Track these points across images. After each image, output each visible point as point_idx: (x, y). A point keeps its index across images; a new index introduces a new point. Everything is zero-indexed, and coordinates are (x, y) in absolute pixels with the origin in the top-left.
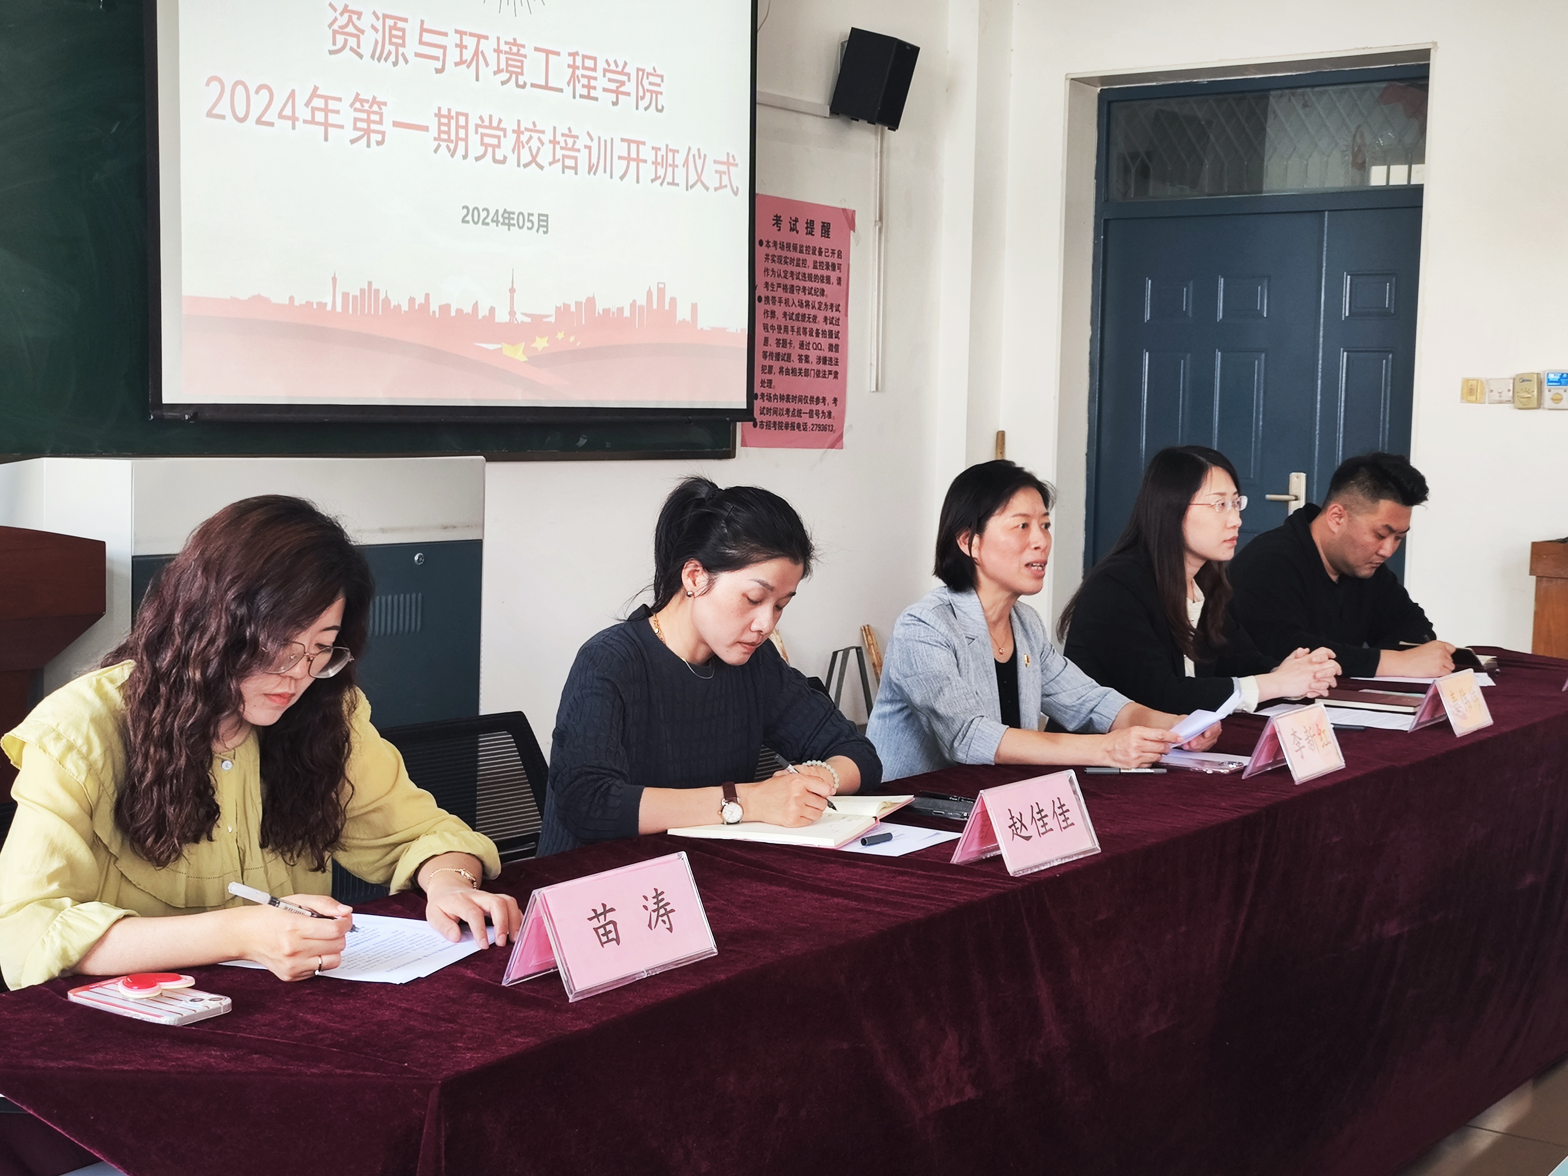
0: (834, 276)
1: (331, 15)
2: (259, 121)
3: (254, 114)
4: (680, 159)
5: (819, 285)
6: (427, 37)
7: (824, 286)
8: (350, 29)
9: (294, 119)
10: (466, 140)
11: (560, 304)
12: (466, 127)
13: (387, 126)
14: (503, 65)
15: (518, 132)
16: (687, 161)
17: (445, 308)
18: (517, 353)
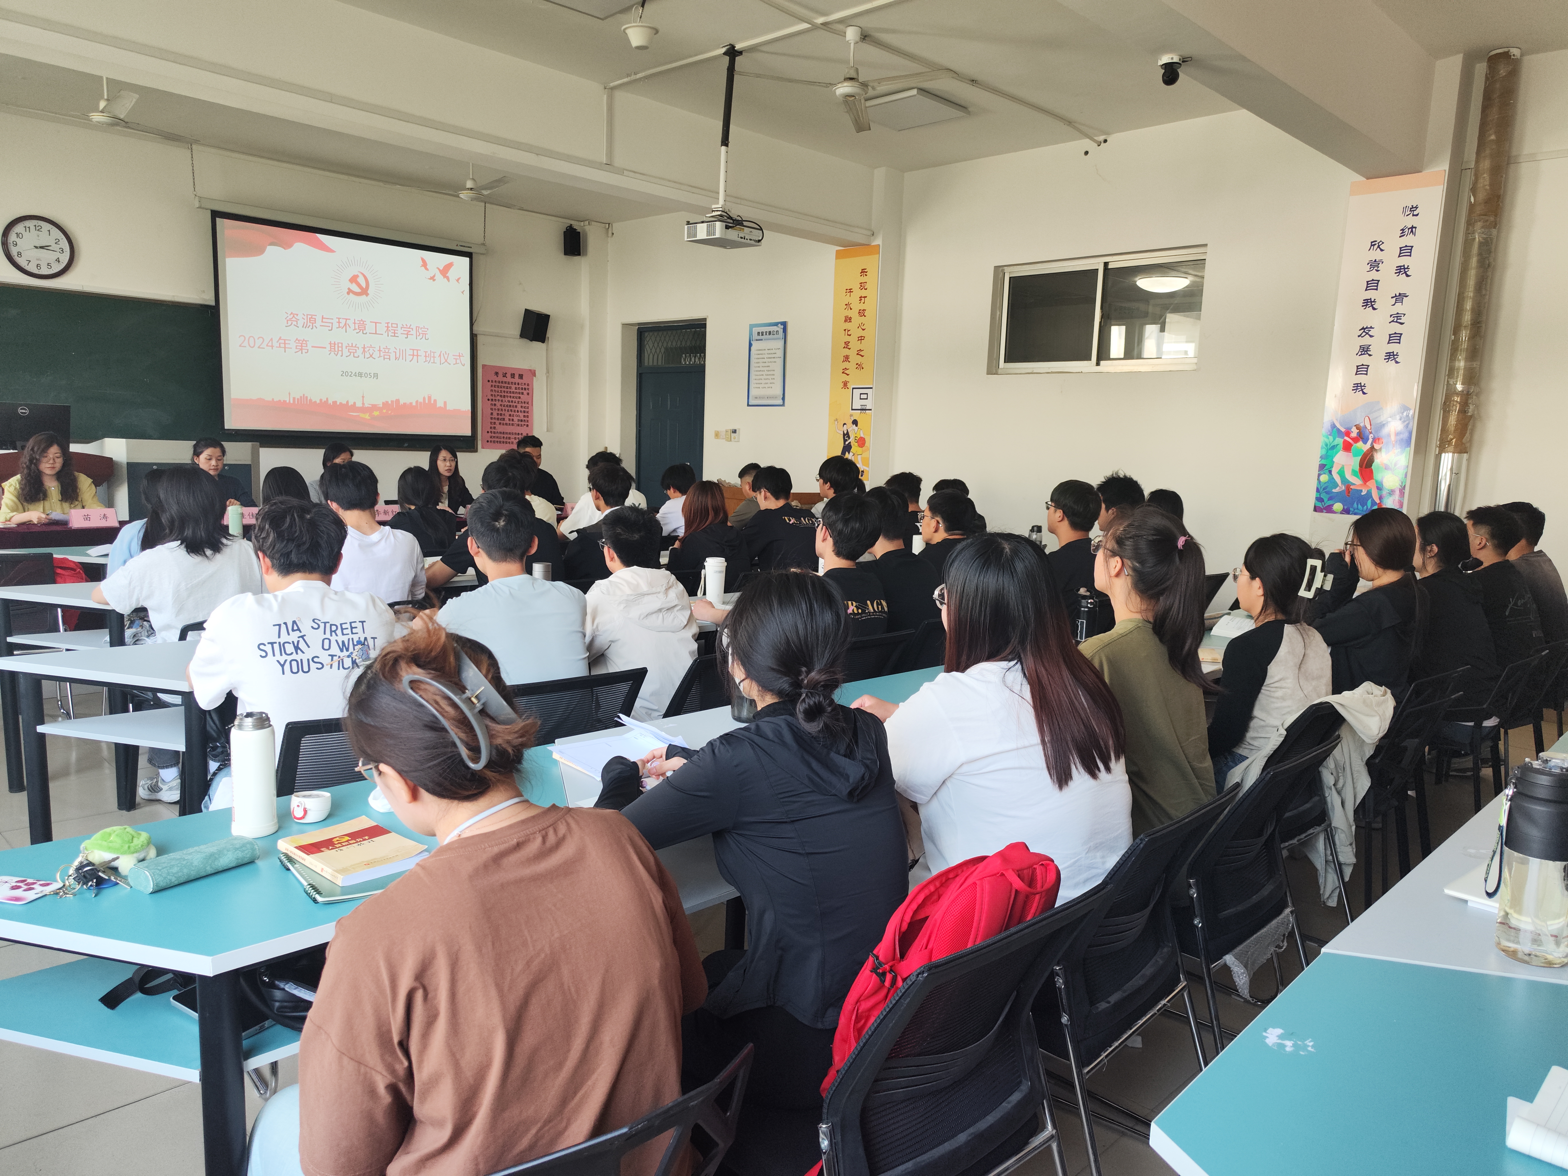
0: (525, 392)
1: (287, 315)
2: (259, 347)
3: (257, 346)
4: (437, 355)
5: (518, 395)
6: (324, 320)
7: (521, 395)
8: (294, 319)
9: (272, 346)
10: (342, 351)
11: (384, 401)
12: (342, 347)
13: (309, 347)
14: (357, 327)
15: (364, 348)
16: (440, 355)
17: (334, 403)
18: (367, 416)
